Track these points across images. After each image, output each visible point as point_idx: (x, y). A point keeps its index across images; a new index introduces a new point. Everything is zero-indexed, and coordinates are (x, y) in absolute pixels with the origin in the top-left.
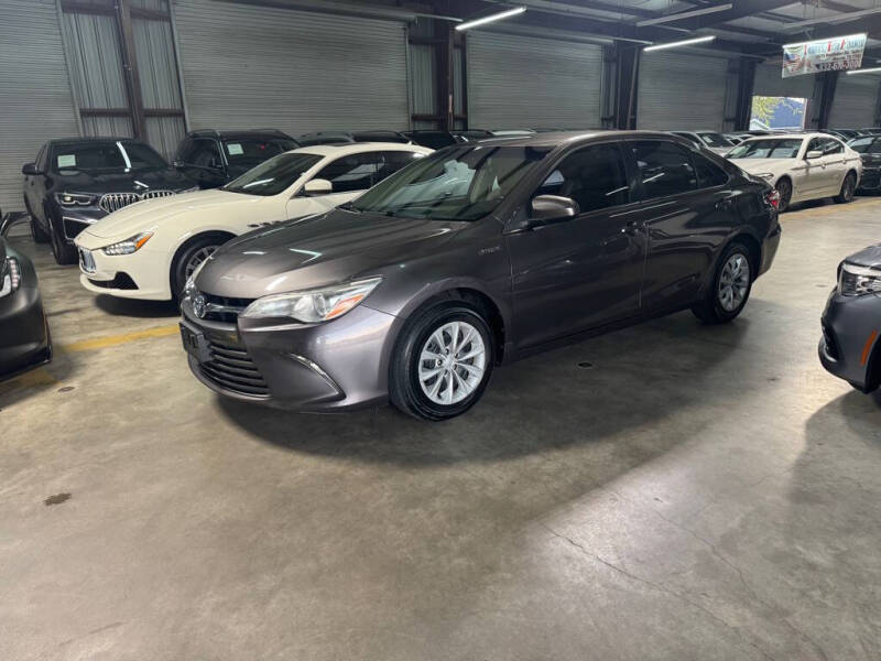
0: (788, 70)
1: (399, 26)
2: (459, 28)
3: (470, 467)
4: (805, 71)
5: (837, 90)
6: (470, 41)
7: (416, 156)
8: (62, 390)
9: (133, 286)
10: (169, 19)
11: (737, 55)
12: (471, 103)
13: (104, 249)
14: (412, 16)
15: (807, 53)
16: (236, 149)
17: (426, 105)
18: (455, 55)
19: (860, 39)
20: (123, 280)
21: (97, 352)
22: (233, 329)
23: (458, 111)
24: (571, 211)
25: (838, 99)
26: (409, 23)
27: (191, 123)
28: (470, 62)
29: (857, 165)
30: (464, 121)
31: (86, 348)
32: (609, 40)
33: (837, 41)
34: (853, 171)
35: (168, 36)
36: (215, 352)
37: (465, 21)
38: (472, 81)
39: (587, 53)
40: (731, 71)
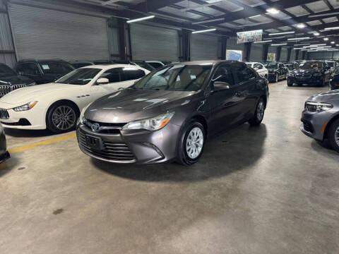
0: (239, 41)
1: (104, 20)
2: (128, 22)
3: (214, 179)
4: (244, 41)
5: (252, 48)
6: (131, 27)
7: (124, 69)
8: (19, 169)
9: (29, 124)
10: (7, 13)
11: (221, 35)
12: (133, 50)
13: (14, 109)
14: (109, 16)
15: (244, 36)
16: (46, 67)
17: (116, 51)
18: (126, 32)
19: (261, 31)
20: (24, 122)
21: (23, 152)
22: (119, 135)
23: (128, 54)
24: (228, 87)
25: (252, 51)
26: (108, 19)
27: (19, 57)
28: (131, 35)
29: (267, 73)
30: (131, 57)
31: (17, 151)
32: (179, 29)
33: (254, 32)
34: (266, 75)
35: (7, 20)
36: (106, 146)
37: (131, 19)
38: (133, 42)
39: (172, 33)
40: (219, 41)
